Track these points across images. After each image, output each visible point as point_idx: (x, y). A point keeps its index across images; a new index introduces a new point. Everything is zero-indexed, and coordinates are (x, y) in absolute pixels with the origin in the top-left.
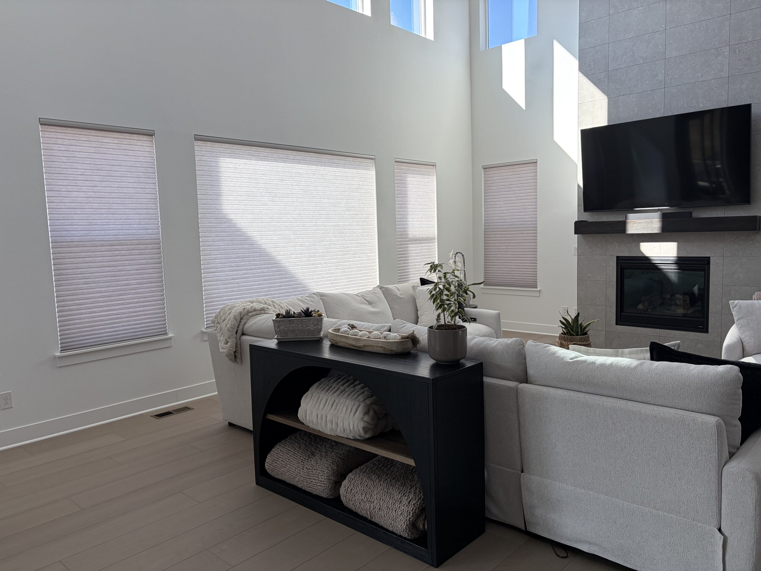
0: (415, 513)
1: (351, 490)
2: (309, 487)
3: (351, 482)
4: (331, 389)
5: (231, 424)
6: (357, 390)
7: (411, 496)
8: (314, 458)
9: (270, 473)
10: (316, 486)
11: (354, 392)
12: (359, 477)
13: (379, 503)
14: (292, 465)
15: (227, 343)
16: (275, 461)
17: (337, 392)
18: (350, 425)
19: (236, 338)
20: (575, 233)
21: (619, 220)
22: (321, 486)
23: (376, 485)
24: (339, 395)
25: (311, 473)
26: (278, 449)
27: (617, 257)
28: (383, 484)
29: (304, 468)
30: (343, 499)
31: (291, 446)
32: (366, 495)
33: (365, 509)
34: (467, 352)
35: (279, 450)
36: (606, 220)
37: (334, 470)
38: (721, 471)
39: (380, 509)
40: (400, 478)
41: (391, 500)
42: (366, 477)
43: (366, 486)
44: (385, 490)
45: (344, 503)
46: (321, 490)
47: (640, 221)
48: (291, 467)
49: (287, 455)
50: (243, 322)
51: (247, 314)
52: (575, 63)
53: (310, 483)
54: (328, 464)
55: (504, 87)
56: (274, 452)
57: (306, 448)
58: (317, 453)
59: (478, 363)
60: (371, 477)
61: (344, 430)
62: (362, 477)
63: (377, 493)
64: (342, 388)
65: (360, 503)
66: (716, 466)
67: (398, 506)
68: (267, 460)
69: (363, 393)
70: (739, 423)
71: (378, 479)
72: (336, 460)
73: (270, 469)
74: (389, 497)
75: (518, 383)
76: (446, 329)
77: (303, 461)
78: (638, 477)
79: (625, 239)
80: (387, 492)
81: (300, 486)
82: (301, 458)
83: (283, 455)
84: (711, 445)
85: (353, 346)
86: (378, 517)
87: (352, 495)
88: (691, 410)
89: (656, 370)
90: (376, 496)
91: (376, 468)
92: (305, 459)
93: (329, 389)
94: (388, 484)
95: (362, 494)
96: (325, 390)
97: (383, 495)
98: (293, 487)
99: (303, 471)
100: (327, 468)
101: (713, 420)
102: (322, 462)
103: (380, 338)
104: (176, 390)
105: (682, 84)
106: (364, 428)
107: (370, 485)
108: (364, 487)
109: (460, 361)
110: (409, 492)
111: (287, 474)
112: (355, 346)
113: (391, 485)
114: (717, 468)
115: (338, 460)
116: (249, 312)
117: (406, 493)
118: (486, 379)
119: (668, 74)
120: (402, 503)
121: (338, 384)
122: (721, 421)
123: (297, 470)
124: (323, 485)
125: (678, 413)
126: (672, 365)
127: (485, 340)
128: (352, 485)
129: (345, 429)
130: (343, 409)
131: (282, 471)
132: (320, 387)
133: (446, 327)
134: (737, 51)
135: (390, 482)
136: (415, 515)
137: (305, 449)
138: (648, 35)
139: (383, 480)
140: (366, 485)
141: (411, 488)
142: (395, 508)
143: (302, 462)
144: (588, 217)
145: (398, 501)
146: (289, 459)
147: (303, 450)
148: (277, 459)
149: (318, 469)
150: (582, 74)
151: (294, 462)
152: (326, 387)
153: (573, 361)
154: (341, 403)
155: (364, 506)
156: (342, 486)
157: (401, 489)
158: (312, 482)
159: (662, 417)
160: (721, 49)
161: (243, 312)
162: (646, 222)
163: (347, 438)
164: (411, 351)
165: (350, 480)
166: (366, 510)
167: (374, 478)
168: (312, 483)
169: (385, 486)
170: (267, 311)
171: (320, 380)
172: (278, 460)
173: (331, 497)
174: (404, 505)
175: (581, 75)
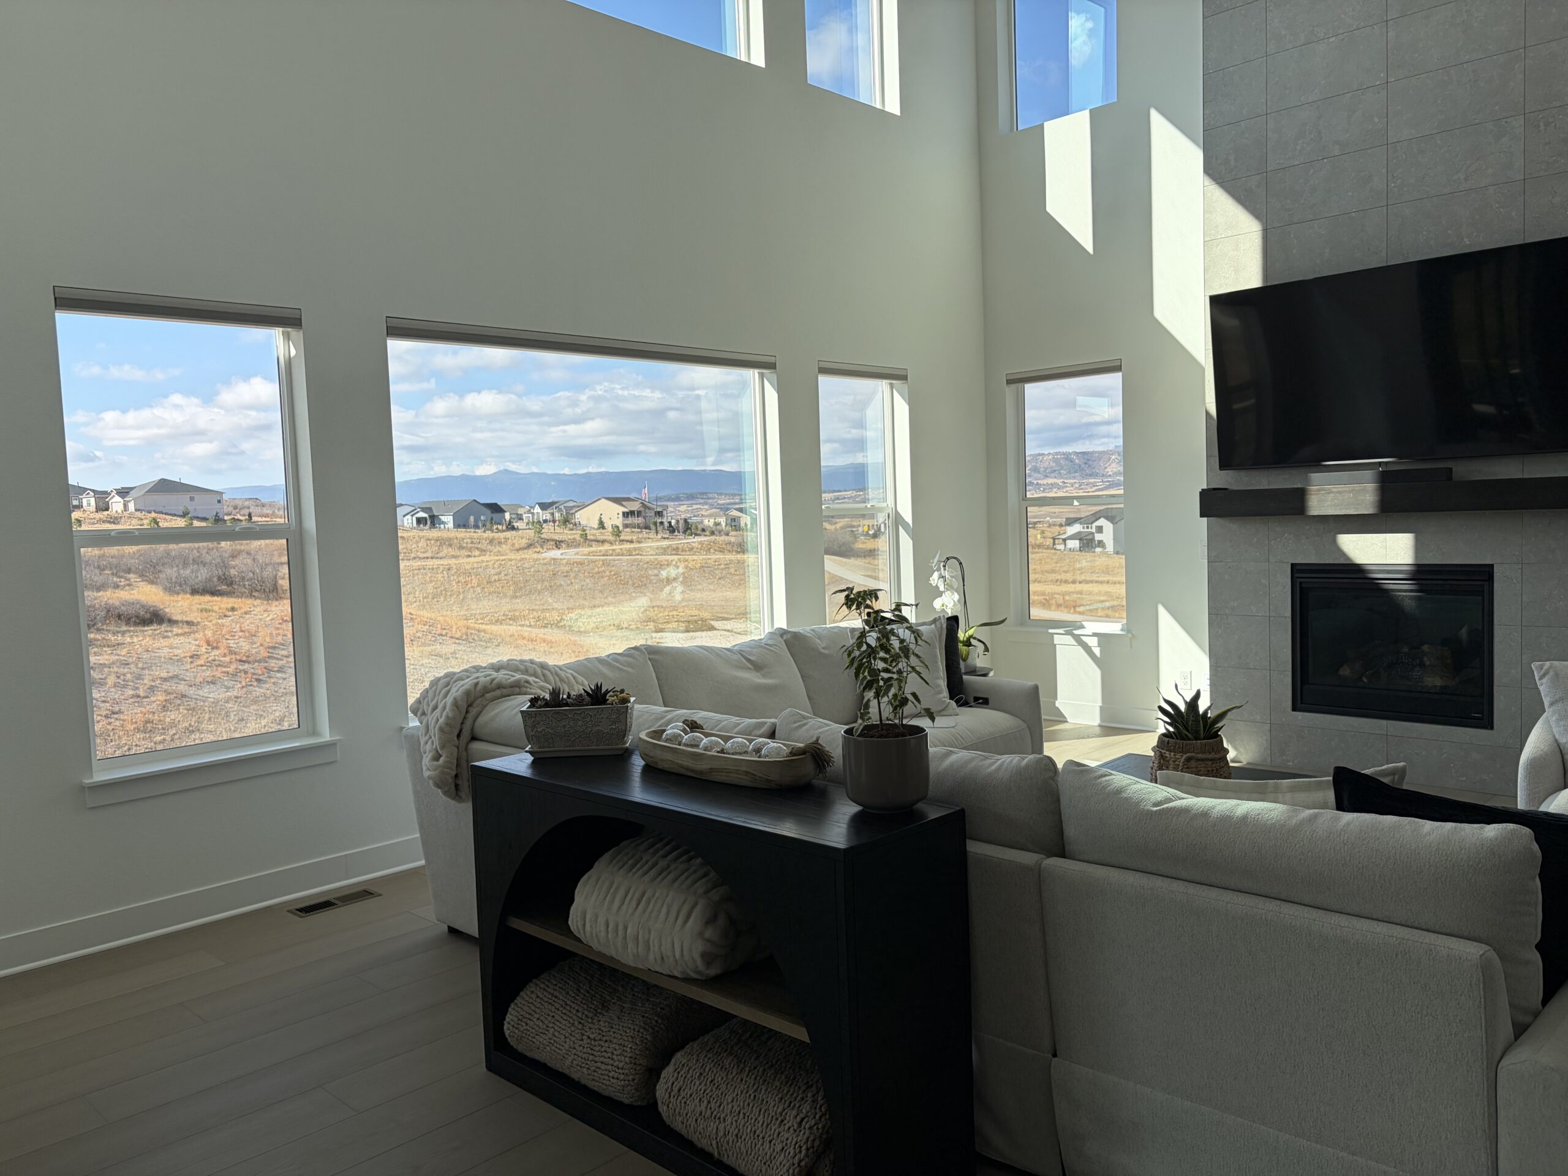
0: (813, 1147)
1: (679, 1090)
2: (593, 1080)
3: (679, 1073)
4: (638, 866)
5: (452, 931)
6: (693, 868)
7: (806, 1108)
8: (606, 1014)
9: (515, 1047)
10: (607, 1077)
11: (686, 874)
12: (697, 1060)
13: (736, 1121)
14: (559, 1030)
15: (437, 757)
16: (524, 1020)
17: (648, 874)
18: (675, 946)
19: (458, 748)
20: (1202, 516)
21: (1296, 486)
22: (618, 1079)
23: (733, 1080)
24: (654, 879)
25: (597, 1049)
26: (533, 992)
27: (1293, 565)
28: (748, 1079)
29: (584, 1037)
30: (662, 1109)
31: (560, 988)
32: (709, 1102)
33: (708, 1134)
34: (931, 783)
35: (534, 996)
36: (1267, 488)
37: (646, 1043)
38: (1494, 1069)
39: (737, 1136)
40: (786, 1066)
41: (761, 1116)
42: (713, 1061)
43: (712, 1081)
44: (751, 1092)
45: (665, 1118)
46: (618, 1087)
47: (1340, 489)
48: (557, 1034)
49: (550, 1007)
50: (474, 713)
51: (483, 695)
52: (1195, 156)
53: (594, 1071)
54: (634, 1029)
55: (1048, 209)
56: (523, 998)
57: (591, 991)
58: (614, 1003)
59: (953, 811)
60: (723, 1062)
61: (662, 958)
62: (704, 1060)
63: (734, 1099)
64: (662, 863)
65: (696, 1120)
66: (1482, 1059)
67: (777, 1130)
68: (508, 1018)
69: (705, 875)
70: (1536, 957)
71: (738, 1066)
72: (653, 1021)
73: (513, 1037)
74: (758, 1110)
75: (1043, 856)
76: (881, 736)
77: (582, 1022)
78: (1309, 1077)
79: (1308, 528)
80: (755, 1096)
81: (575, 1076)
82: (578, 1014)
83: (543, 1007)
84: (1469, 1009)
85: (688, 769)
86: (735, 1155)
87: (681, 1102)
88: (1424, 927)
89: (1343, 833)
90: (730, 1106)
91: (735, 1040)
92: (587, 1016)
93: (636, 865)
94: (758, 1078)
95: (700, 1100)
96: (626, 867)
97: (746, 1104)
98: (561, 1077)
99: (581, 1043)
100: (632, 1038)
101: (1473, 951)
102: (622, 1024)
103: (746, 752)
104: (346, 855)
105: (1425, 196)
106: (703, 955)
107: (719, 1079)
108: (706, 1085)
109: (914, 807)
110: (802, 1099)
111: (548, 1048)
112: (693, 771)
113: (765, 1081)
114: (1485, 1063)
115: (657, 1021)
116: (486, 690)
117: (795, 1100)
118: (974, 847)
119: (1393, 177)
120: (785, 1124)
121: (654, 854)
122: (1492, 955)
123: (568, 1040)
124: (622, 1077)
125: (1395, 935)
126: (1380, 822)
127: (972, 759)
128: (681, 1080)
129: (664, 956)
130: (660, 911)
131: (538, 1043)
132: (618, 858)
133: (882, 730)
134: (1542, 124)
135: (763, 1074)
136: (813, 1152)
137: (588, 995)
138: (1349, 95)
139: (747, 1069)
140: (710, 1079)
141: (807, 1088)
142: (770, 1136)
143: (580, 1023)
144: (1231, 480)
145: (777, 1119)
146: (553, 1017)
147: (585, 995)
148: (528, 1016)
149: (612, 1040)
150: (1211, 180)
151: (564, 1022)
152: (629, 860)
153: (1160, 810)
154: (657, 899)
155: (705, 1127)
156: (661, 1079)
157: (785, 1092)
158: (600, 1068)
159: (1358, 943)
160: (1506, 122)
161: (473, 689)
162: (1353, 490)
163: (669, 976)
164: (813, 781)
165: (678, 1067)
166: (709, 1136)
167: (730, 1064)
168: (600, 1072)
169: (752, 1084)
170: (526, 687)
171: (618, 845)
172: (530, 1017)
173: (639, 1103)
174: (789, 1128)
175: (1208, 182)
